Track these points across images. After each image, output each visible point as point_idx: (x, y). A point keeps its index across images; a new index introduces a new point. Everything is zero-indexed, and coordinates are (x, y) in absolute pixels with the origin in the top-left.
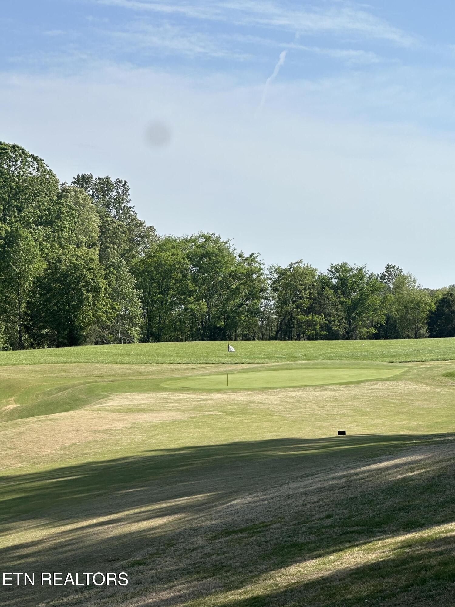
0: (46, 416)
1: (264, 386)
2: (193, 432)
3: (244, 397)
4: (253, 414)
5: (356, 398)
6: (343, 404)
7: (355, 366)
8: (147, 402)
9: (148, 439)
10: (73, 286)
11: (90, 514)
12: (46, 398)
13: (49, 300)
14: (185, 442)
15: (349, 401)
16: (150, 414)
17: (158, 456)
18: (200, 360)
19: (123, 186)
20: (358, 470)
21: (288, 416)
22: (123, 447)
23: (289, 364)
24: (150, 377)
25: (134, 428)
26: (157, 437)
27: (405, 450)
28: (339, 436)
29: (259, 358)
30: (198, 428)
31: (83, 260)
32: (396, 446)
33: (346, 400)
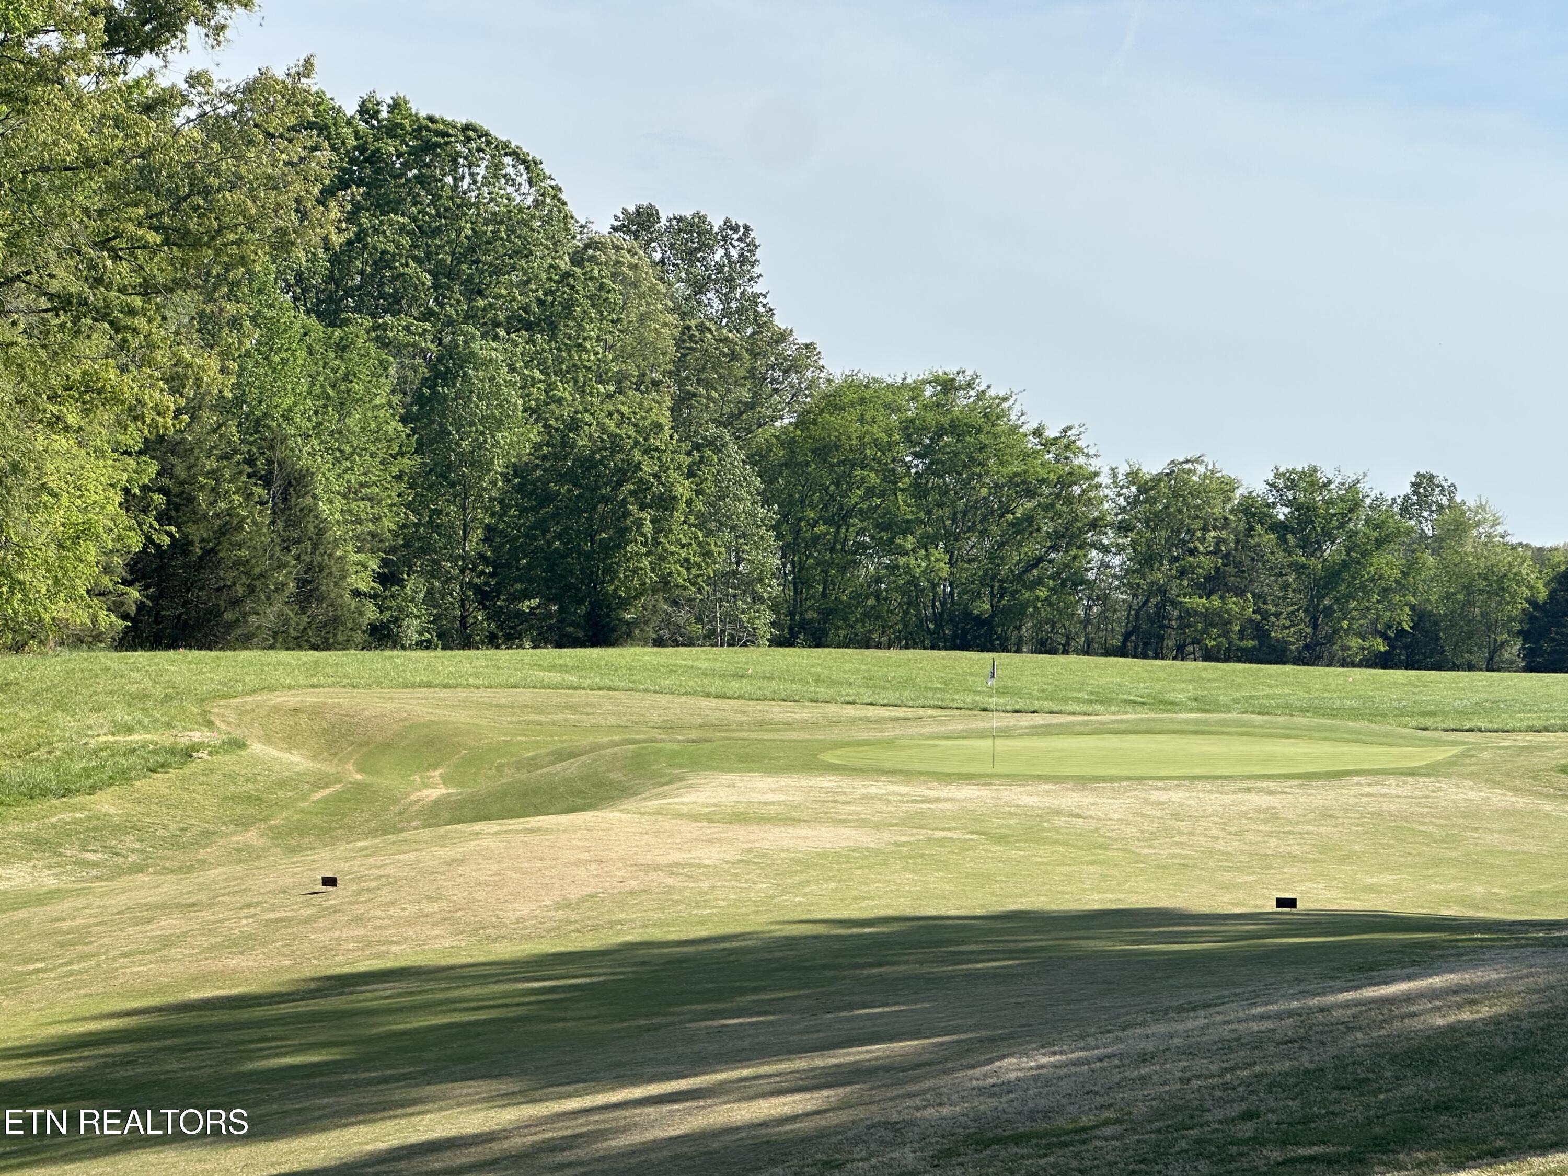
0: (521, 820)
1: (1089, 772)
2: (899, 881)
3: (1035, 799)
4: (1057, 842)
5: (1326, 815)
6: (1290, 828)
7: (1327, 734)
8: (783, 798)
9: (784, 892)
10: (606, 491)
11: (628, 1076)
12: (523, 776)
13: (542, 525)
14: (877, 907)
15: (1309, 823)
16: (791, 830)
17: (806, 938)
18: (926, 698)
19: (740, 240)
20: (1330, 999)
21: (1146, 851)
22: (715, 911)
23: (1153, 720)
24: (794, 735)
25: (747, 862)
26: (807, 890)
27: (1452, 955)
28: (1279, 910)
29: (1078, 700)
30: (913, 871)
31: (635, 425)
32: (1431, 945)
33: (1302, 819)
